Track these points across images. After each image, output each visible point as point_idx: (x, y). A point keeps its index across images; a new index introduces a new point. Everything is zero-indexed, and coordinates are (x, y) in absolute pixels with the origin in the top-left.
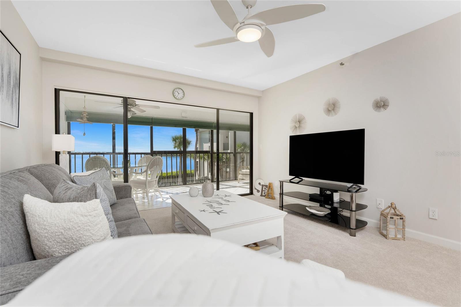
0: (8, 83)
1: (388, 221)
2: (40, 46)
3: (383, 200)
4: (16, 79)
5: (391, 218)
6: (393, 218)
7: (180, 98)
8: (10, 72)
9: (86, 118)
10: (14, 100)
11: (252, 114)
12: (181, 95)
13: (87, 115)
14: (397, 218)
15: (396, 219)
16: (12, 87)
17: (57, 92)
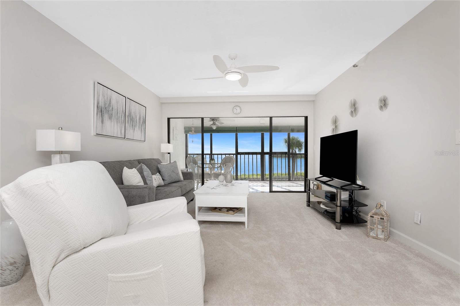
0: (139, 123)
1: (368, 219)
2: (160, 97)
3: (385, 202)
4: (144, 119)
5: (371, 217)
6: (373, 217)
7: (238, 113)
8: (140, 118)
9: (194, 131)
10: (142, 129)
11: (306, 118)
12: (239, 111)
13: (194, 129)
14: (378, 218)
15: (376, 218)
16: (141, 124)
17: (169, 119)
